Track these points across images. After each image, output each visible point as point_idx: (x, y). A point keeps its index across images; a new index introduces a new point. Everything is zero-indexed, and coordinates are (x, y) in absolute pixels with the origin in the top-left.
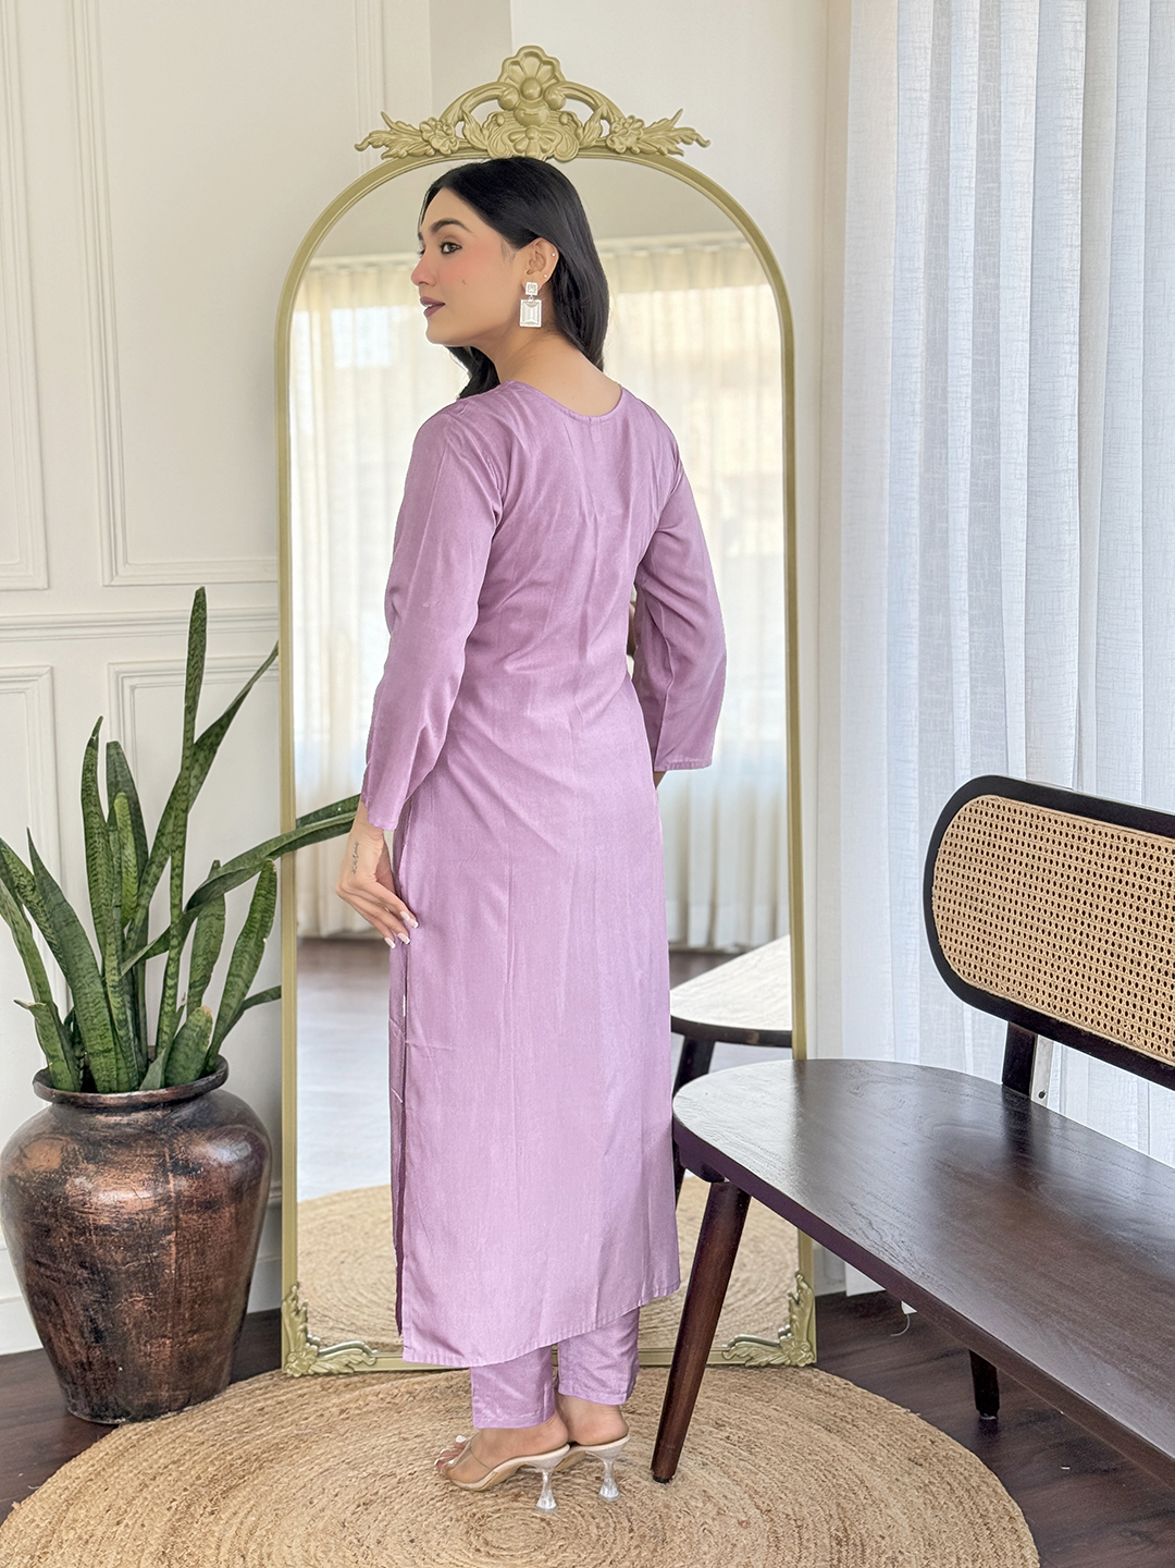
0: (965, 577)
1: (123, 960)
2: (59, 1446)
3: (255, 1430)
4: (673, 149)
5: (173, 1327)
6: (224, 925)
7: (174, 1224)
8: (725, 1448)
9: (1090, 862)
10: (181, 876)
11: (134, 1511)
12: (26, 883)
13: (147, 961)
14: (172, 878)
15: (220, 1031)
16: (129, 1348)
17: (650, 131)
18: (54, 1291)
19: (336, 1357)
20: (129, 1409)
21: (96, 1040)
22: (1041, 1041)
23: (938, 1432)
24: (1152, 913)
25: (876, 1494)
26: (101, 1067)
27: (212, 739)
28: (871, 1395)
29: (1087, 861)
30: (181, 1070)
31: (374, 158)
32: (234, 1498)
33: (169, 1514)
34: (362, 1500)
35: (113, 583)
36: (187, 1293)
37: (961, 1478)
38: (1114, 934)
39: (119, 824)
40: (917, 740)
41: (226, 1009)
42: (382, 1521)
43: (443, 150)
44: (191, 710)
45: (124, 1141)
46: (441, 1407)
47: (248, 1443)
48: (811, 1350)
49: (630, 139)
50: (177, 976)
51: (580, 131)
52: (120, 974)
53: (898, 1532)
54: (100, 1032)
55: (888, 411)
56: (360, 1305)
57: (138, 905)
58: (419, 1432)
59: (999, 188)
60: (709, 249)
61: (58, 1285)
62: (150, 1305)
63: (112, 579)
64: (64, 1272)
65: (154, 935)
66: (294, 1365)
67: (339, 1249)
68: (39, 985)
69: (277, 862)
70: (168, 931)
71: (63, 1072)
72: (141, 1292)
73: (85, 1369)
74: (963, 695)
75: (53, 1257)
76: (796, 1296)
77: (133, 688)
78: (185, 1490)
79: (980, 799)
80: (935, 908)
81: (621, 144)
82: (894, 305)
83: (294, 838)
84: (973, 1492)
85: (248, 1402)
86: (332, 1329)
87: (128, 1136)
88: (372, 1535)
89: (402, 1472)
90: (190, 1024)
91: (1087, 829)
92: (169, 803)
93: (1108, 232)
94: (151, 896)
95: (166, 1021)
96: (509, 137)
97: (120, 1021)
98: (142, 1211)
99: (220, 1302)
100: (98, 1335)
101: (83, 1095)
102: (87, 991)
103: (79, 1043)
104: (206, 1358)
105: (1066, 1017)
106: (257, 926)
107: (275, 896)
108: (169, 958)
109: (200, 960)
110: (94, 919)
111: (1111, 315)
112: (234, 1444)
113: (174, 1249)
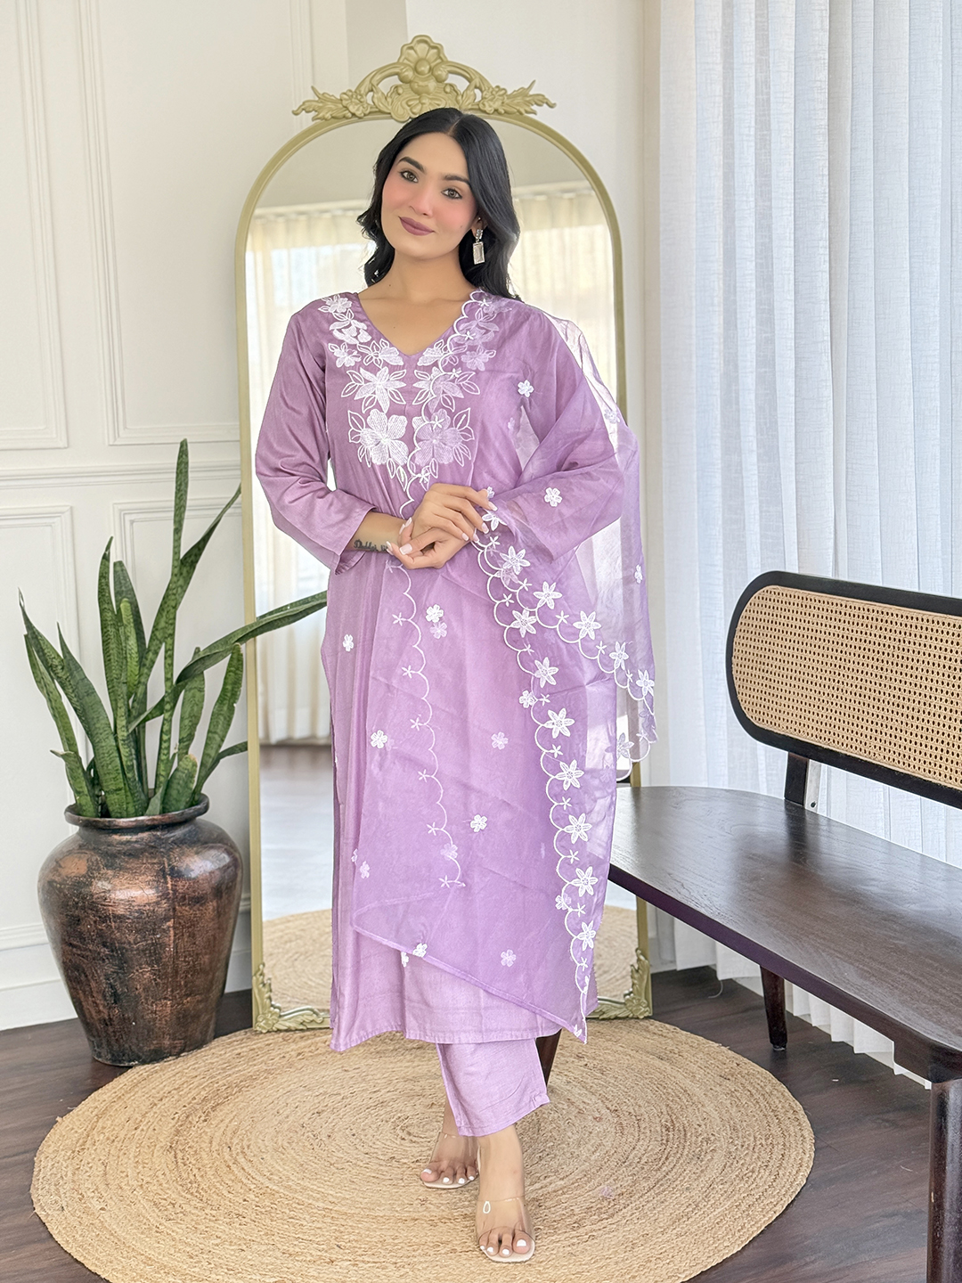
0: (753, 425)
1: (129, 722)
2: (89, 1081)
3: (235, 1067)
4: (528, 109)
5: (172, 991)
6: (204, 696)
7: (171, 913)
8: (583, 1071)
9: (844, 629)
10: (171, 657)
11: (147, 1121)
12: (57, 663)
13: (147, 723)
14: (165, 658)
15: (203, 773)
16: (140, 1008)
17: (513, 96)
18: (84, 966)
19: (292, 1017)
20: (141, 1054)
21: (112, 781)
22: (812, 765)
23: (742, 1058)
24: (888, 662)
25: (695, 1098)
26: (114, 801)
27: (193, 558)
28: (693, 1035)
29: (841, 629)
30: (174, 802)
31: (306, 120)
32: (221, 1111)
33: (173, 1122)
34: (316, 1110)
35: (116, 443)
36: (183, 966)
37: (759, 1087)
38: (862, 680)
39: (125, 622)
40: (721, 550)
41: (207, 758)
42: (332, 1122)
43: (358, 113)
44: (178, 531)
45: (133, 854)
46: (372, 1050)
47: (230, 1075)
48: (648, 1006)
49: (497, 103)
50: (170, 733)
51: (460, 98)
52: (128, 730)
53: (711, 1122)
54: (114, 776)
55: (694, 304)
56: (310, 986)
57: (139, 682)
58: (357, 1066)
59: (770, 135)
60: (567, 196)
61: (85, 961)
62: (155, 974)
63: (115, 440)
64: (90, 950)
65: (151, 703)
66: (262, 1024)
67: (294, 951)
68: (68, 739)
69: (243, 647)
70: (163, 700)
71: (87, 803)
72: (149, 965)
73: (107, 1025)
74: (752, 513)
75: (82, 939)
76: (636, 967)
77: (132, 522)
78: (185, 1106)
79: (765, 589)
80: (734, 672)
81: (490, 106)
82: (697, 224)
83: (255, 627)
84: (767, 1096)
85: (228, 1050)
86: (289, 1002)
87: (136, 850)
88: (323, 1131)
89: (343, 1092)
90: (180, 769)
91: (841, 605)
92: (161, 605)
93: (848, 164)
94: (149, 676)
95: (162, 767)
96: (407, 103)
97: (128, 767)
98: (149, 904)
99: (207, 973)
100: (116, 997)
101: (102, 819)
102: (103, 744)
103: (98, 784)
104: (197, 1017)
105: (829, 745)
106: (229, 695)
107: (242, 671)
108: (164, 719)
109: (186, 722)
110: (109, 689)
111: (851, 225)
112: (219, 1077)
113: (172, 932)
